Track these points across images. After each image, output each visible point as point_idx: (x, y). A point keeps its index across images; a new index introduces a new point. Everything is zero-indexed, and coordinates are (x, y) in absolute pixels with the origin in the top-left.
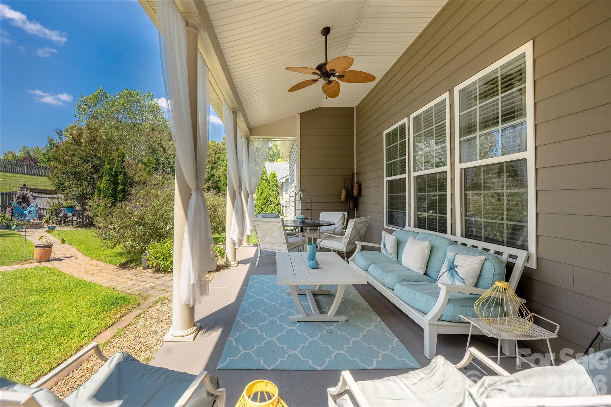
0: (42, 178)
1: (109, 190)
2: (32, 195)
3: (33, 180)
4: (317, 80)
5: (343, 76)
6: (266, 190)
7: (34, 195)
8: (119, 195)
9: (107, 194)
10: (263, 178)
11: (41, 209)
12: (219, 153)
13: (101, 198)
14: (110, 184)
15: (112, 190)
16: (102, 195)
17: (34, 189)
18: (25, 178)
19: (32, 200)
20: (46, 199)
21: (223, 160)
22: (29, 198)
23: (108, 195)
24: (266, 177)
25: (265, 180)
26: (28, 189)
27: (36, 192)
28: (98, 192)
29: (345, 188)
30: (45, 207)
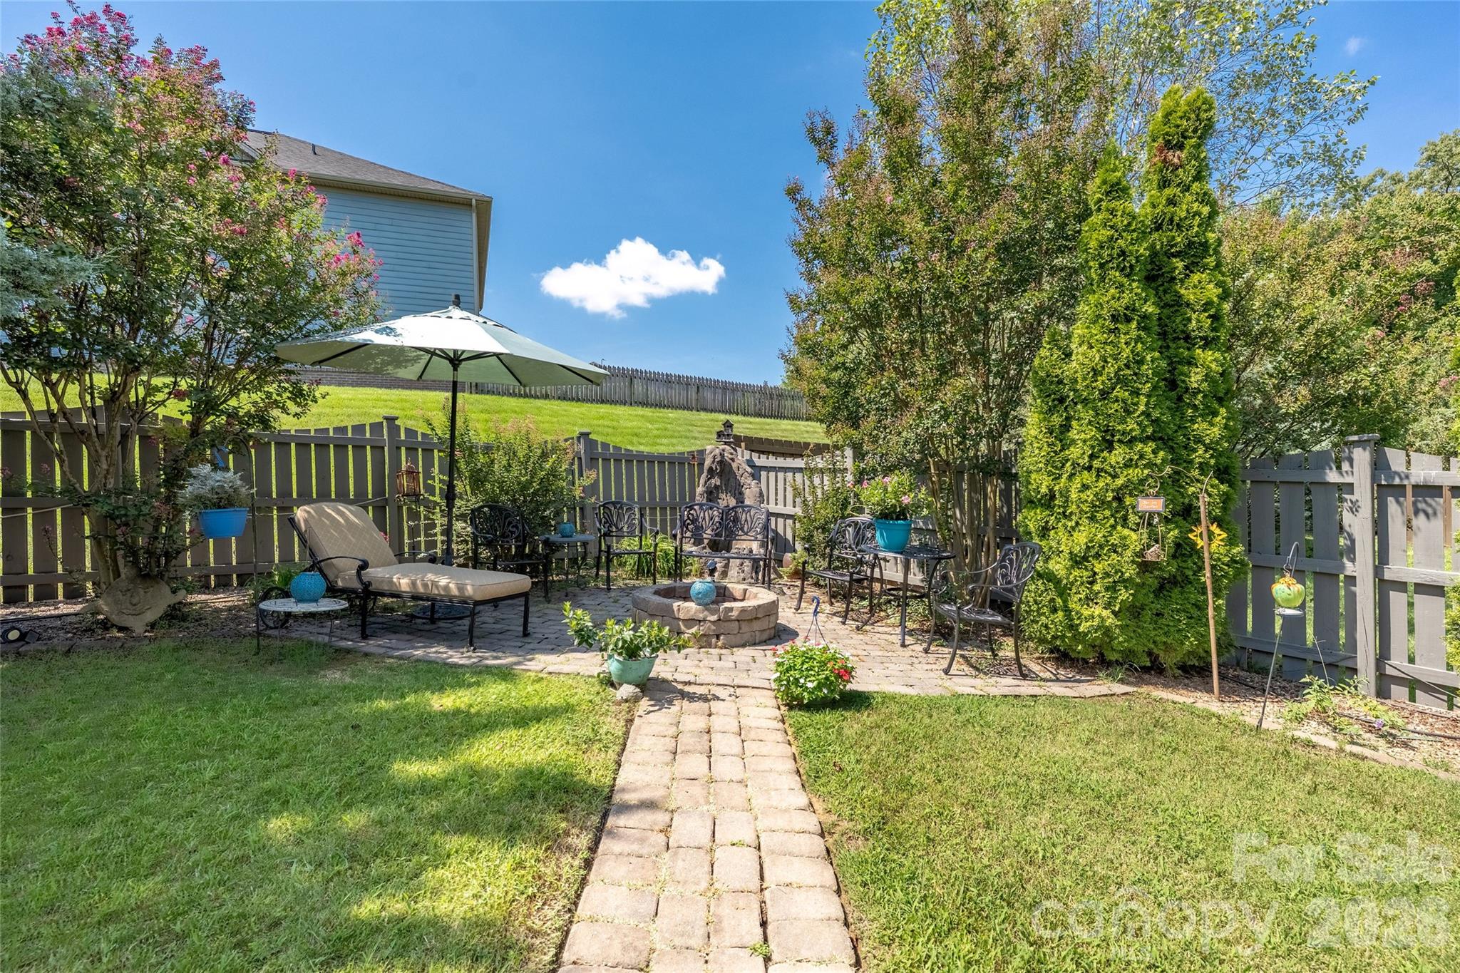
0: (785, 422)
1: (1136, 393)
2: (750, 463)
3: (768, 427)
7: (757, 460)
8: (1200, 427)
9: (1123, 421)
11: (777, 515)
13: (1074, 452)
14: (1139, 339)
15: (1155, 388)
16: (1082, 434)
17: (757, 441)
18: (751, 423)
19: (749, 481)
20: (790, 475)
22: (741, 471)
23: (1131, 425)
26: (739, 439)
27: (761, 452)
28: (1051, 411)
30: (789, 510)
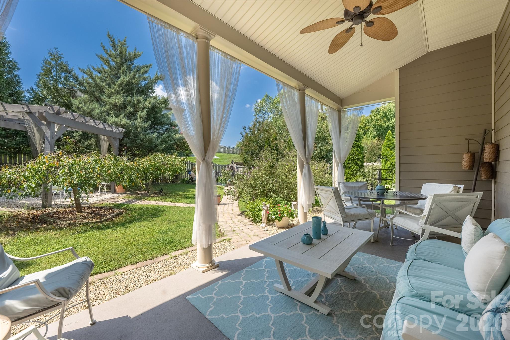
4: (351, 28)
5: (380, 8)
6: (391, 158)
7: (238, 166)
10: (389, 146)
12: (368, 126)
17: (238, 163)
21: (372, 132)
24: (392, 145)
25: (390, 148)
26: (234, 163)
27: (238, 165)
29: (469, 152)
